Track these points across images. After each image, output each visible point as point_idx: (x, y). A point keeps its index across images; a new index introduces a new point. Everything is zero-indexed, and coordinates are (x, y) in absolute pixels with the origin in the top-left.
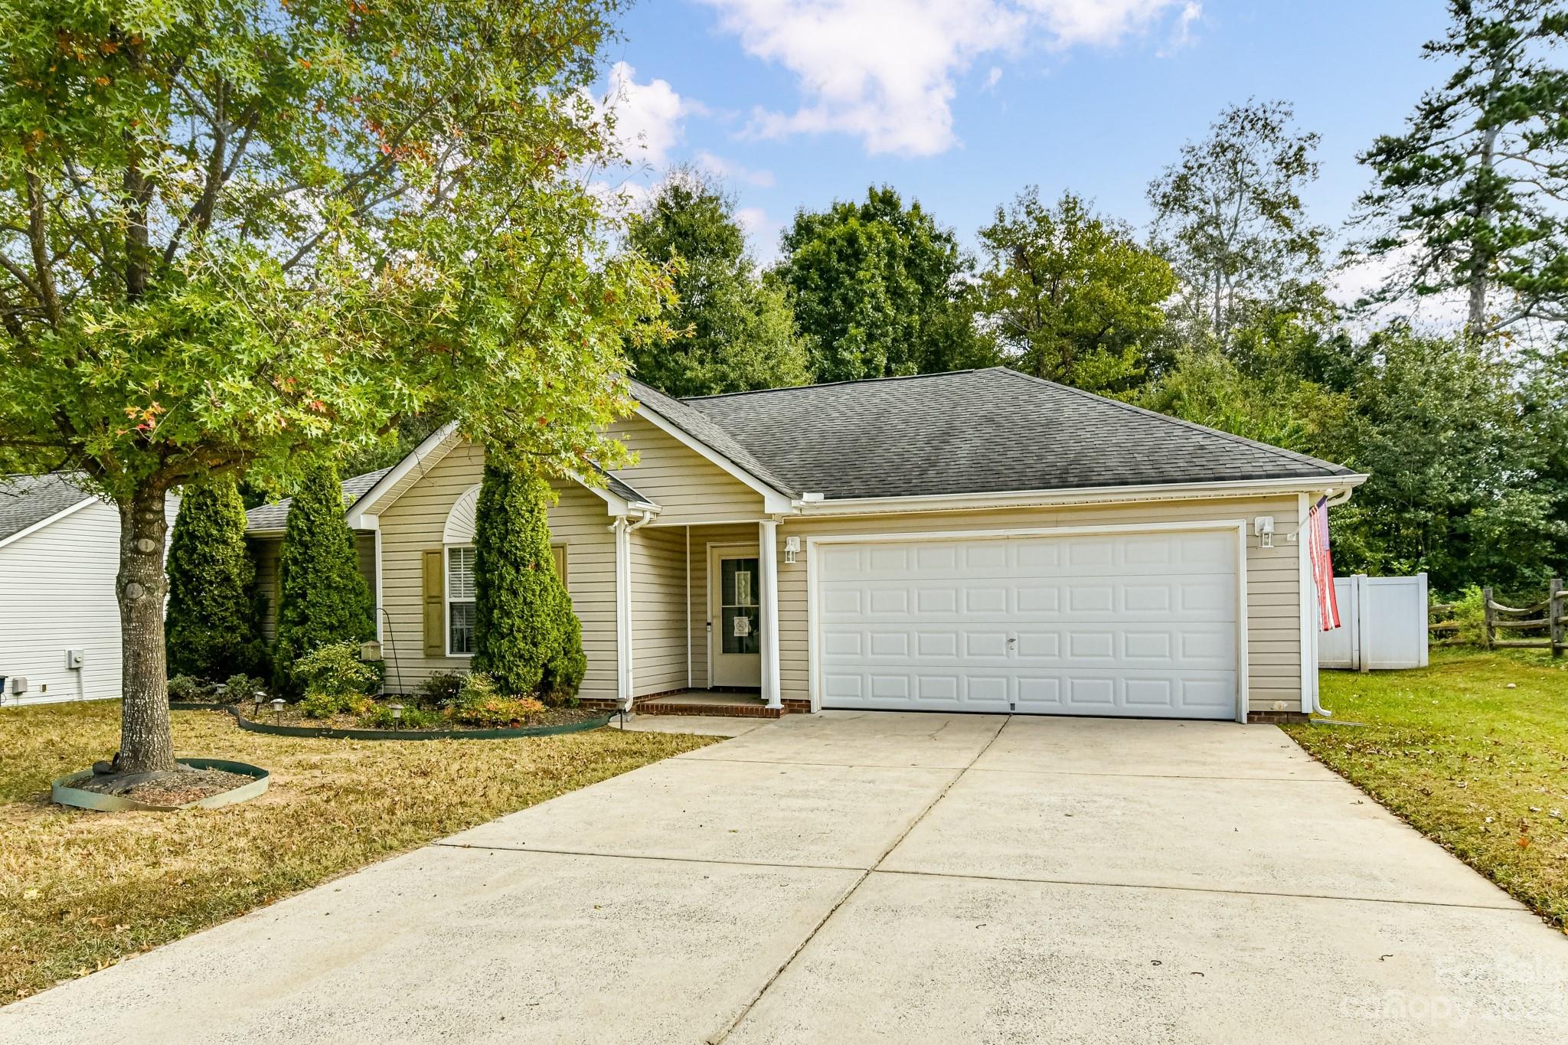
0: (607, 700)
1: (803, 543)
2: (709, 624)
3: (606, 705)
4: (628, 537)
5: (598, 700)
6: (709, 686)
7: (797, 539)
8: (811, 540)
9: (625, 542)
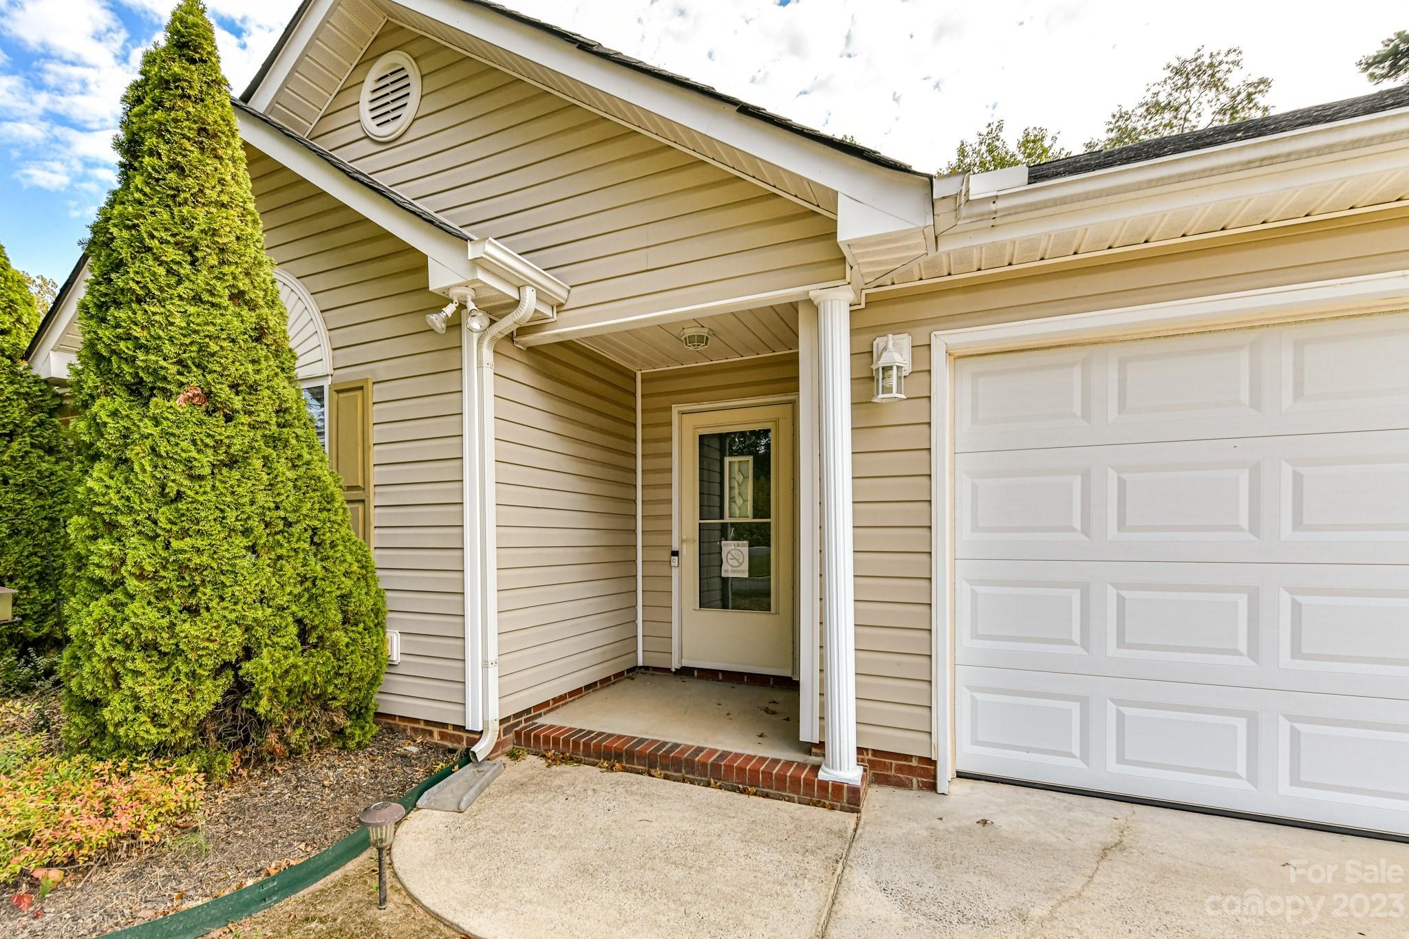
0: (444, 725)
1: (923, 349)
2: (675, 553)
3: (443, 736)
4: (488, 355)
5: (427, 722)
6: (675, 665)
7: (905, 341)
8: (943, 340)
9: (480, 366)
